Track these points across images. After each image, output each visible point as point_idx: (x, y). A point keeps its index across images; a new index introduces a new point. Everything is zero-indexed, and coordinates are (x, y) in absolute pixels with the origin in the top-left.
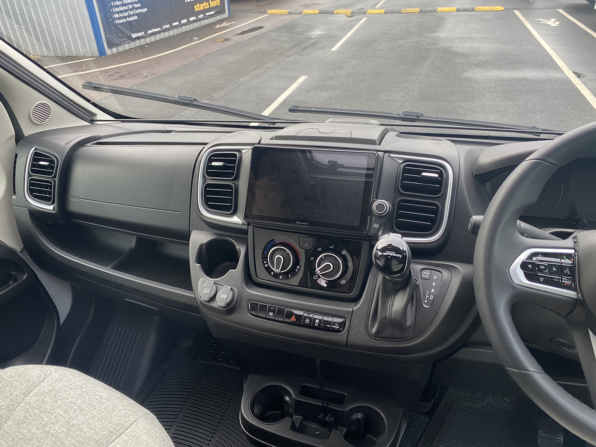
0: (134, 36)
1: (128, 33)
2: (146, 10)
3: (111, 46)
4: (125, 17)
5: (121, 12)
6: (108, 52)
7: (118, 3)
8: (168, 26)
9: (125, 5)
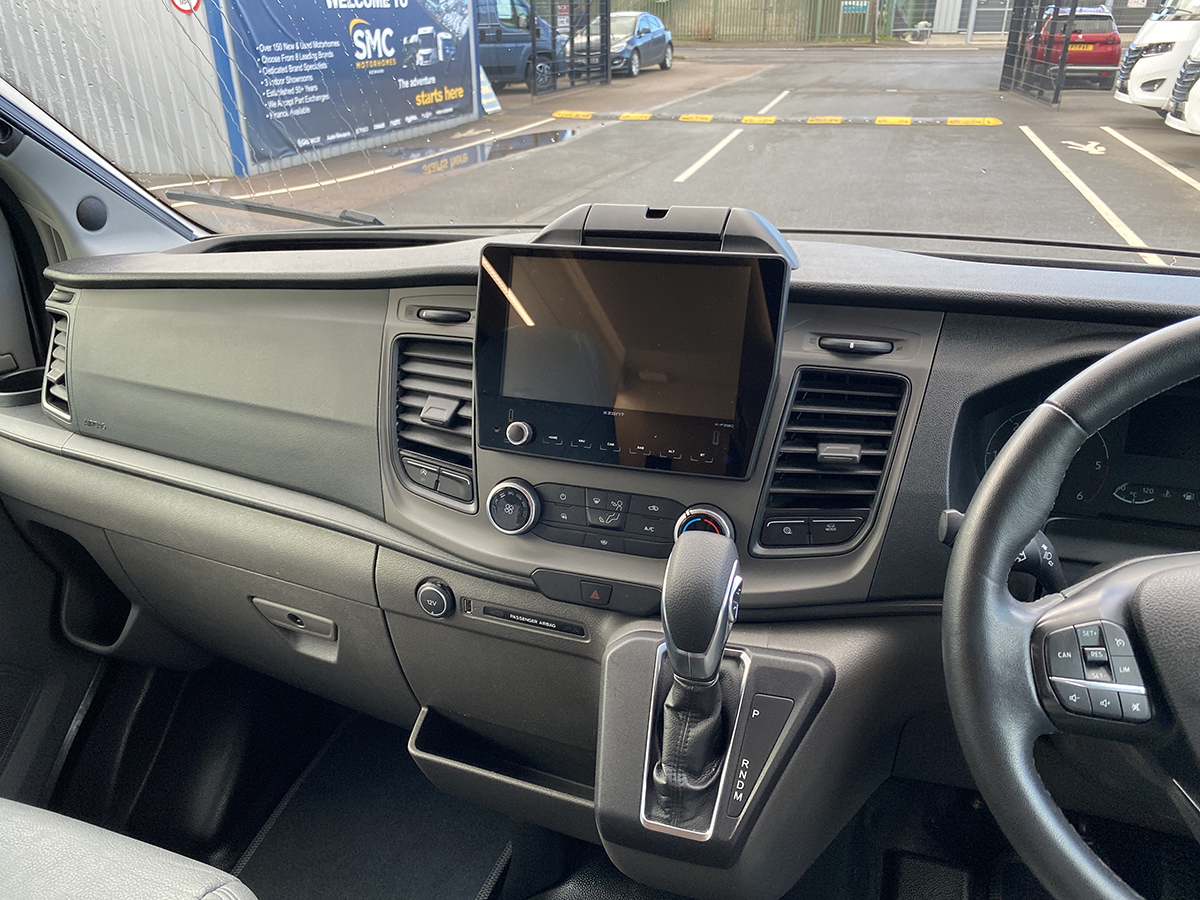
0: (302, 143)
2: (326, 97)
3: (258, 158)
4: (288, 108)
5: (282, 98)
6: (253, 168)
7: (277, 82)
8: (365, 130)
9: (289, 86)
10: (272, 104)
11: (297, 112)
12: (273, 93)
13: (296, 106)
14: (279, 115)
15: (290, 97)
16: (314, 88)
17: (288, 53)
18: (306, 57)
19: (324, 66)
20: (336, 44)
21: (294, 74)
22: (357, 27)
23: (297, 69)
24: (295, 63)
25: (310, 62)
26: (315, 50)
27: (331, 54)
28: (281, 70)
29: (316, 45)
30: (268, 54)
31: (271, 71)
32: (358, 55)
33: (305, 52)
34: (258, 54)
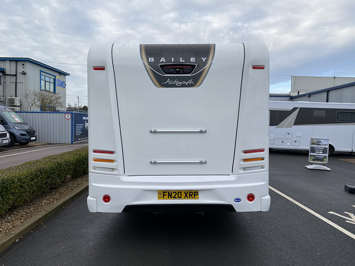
0: (79, 139)
1: (77, 138)
2: (82, 133)
3: (74, 141)
4: (78, 134)
5: (77, 132)
6: (74, 143)
7: (77, 130)
8: (85, 138)
9: (78, 130)
10: (76, 133)
11: (79, 135)
12: (77, 131)
13: (79, 134)
14: (77, 135)
15: (78, 132)
16: (80, 131)
17: (79, 126)
18: (80, 126)
19: (82, 128)
20: (83, 125)
21: (79, 129)
22: (86, 122)
23: (79, 128)
24: (79, 127)
25: (81, 127)
26: (81, 125)
27: (83, 126)
28: (78, 128)
29: (82, 125)
30: (77, 126)
31: (77, 128)
32: (86, 127)
33: (80, 125)
34: (76, 125)
